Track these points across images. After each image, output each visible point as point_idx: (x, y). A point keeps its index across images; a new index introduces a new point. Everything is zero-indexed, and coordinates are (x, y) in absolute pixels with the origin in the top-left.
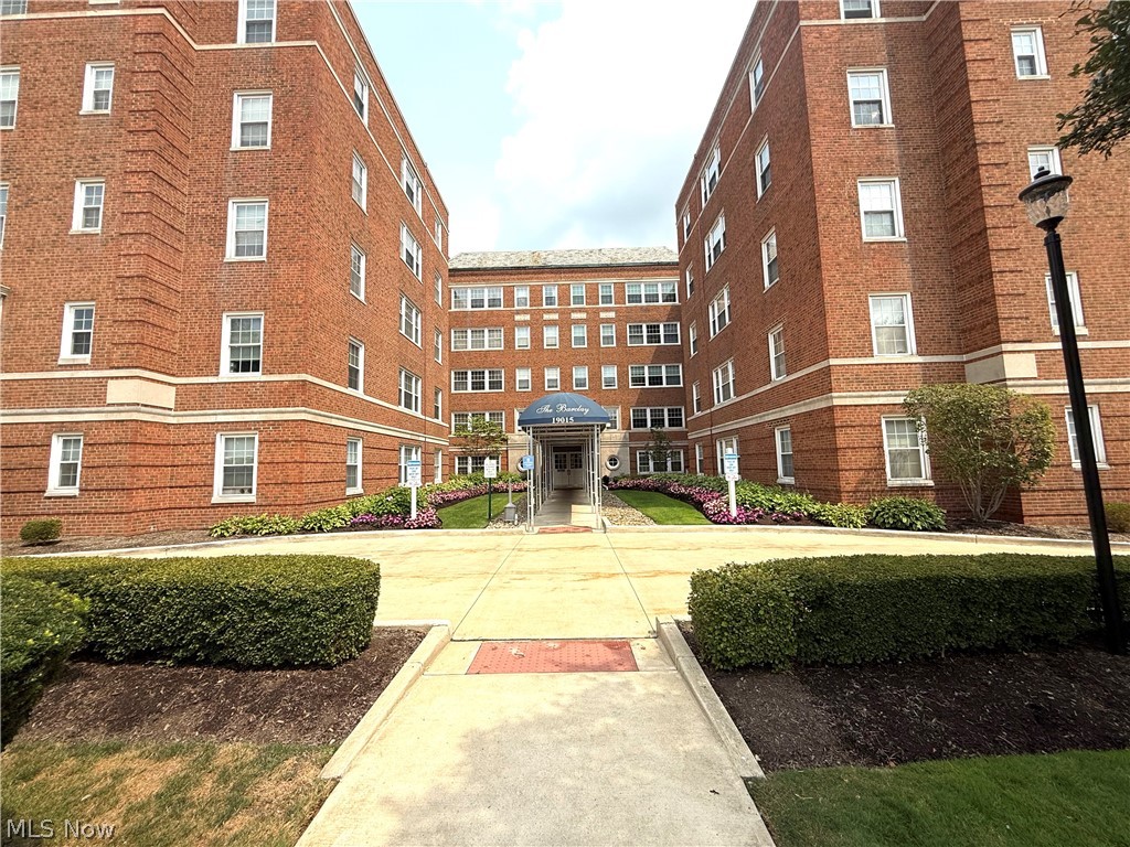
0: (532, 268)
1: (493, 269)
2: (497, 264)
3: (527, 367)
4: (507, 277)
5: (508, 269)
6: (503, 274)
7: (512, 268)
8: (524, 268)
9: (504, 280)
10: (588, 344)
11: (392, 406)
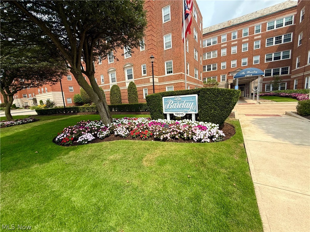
0: (228, 27)
1: (214, 31)
2: (216, 29)
3: (225, 61)
4: (219, 33)
5: (219, 30)
6: (217, 32)
7: (221, 29)
8: (225, 28)
9: (218, 34)
10: (248, 50)
11: (194, 78)
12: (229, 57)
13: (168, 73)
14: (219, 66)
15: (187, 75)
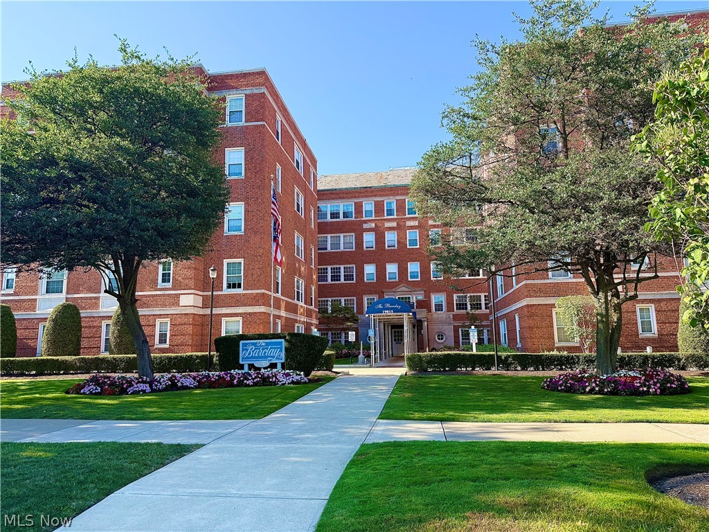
0: (377, 188)
1: (346, 189)
2: (350, 186)
3: (373, 263)
4: (357, 195)
5: (358, 189)
6: (354, 193)
7: (361, 188)
8: (371, 188)
9: (355, 197)
10: (420, 245)
11: (292, 301)
12: (380, 256)
13: (229, 286)
14: (361, 272)
15: (277, 295)
